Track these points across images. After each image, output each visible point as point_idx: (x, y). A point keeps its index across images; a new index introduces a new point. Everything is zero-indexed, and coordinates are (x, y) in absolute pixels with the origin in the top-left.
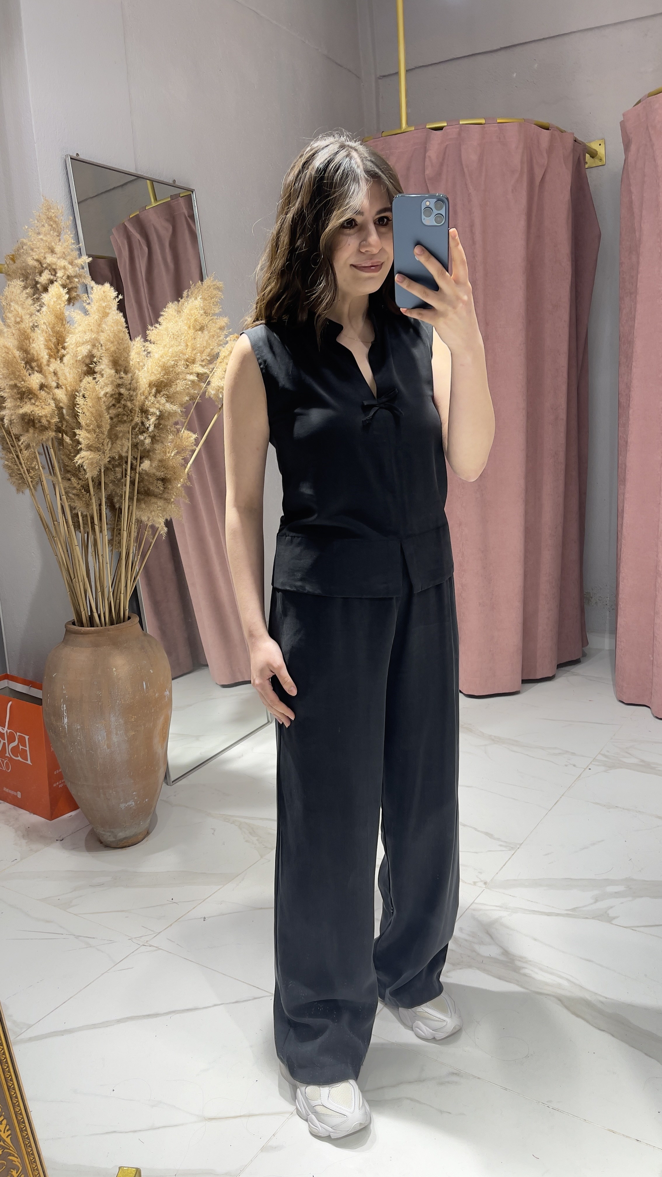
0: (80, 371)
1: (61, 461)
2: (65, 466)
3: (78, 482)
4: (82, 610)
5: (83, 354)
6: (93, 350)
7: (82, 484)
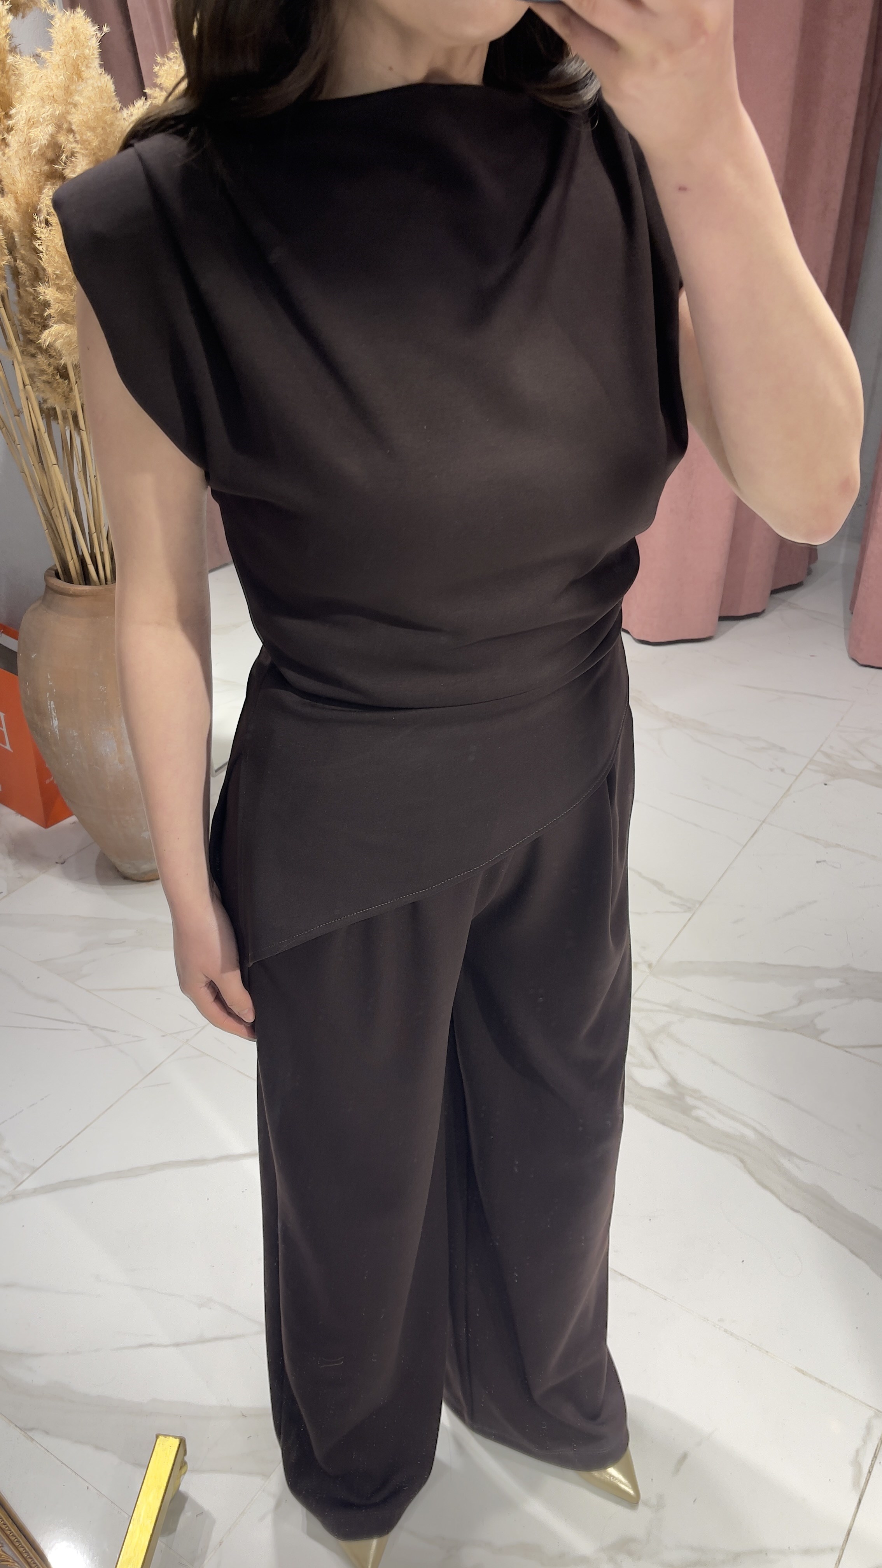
0: (38, 171)
1: (17, 322)
2: (26, 333)
3: (48, 363)
4: (69, 558)
5: (41, 145)
6: (59, 135)
7: (56, 365)
